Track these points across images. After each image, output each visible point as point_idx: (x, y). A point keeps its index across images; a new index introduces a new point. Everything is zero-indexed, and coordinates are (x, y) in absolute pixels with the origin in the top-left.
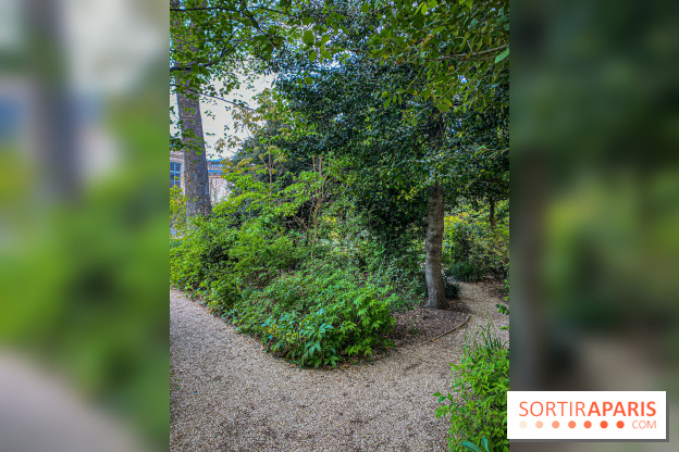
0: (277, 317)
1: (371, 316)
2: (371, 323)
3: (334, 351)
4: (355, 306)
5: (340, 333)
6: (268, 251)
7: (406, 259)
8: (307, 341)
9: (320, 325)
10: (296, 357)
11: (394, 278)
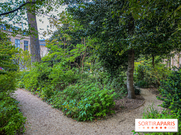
0: (68, 101)
1: (106, 101)
2: (106, 104)
3: (91, 115)
4: (99, 97)
5: (93, 108)
6: (64, 76)
7: (119, 79)
8: (80, 111)
9: (85, 104)
10: (76, 117)
11: (115, 86)
